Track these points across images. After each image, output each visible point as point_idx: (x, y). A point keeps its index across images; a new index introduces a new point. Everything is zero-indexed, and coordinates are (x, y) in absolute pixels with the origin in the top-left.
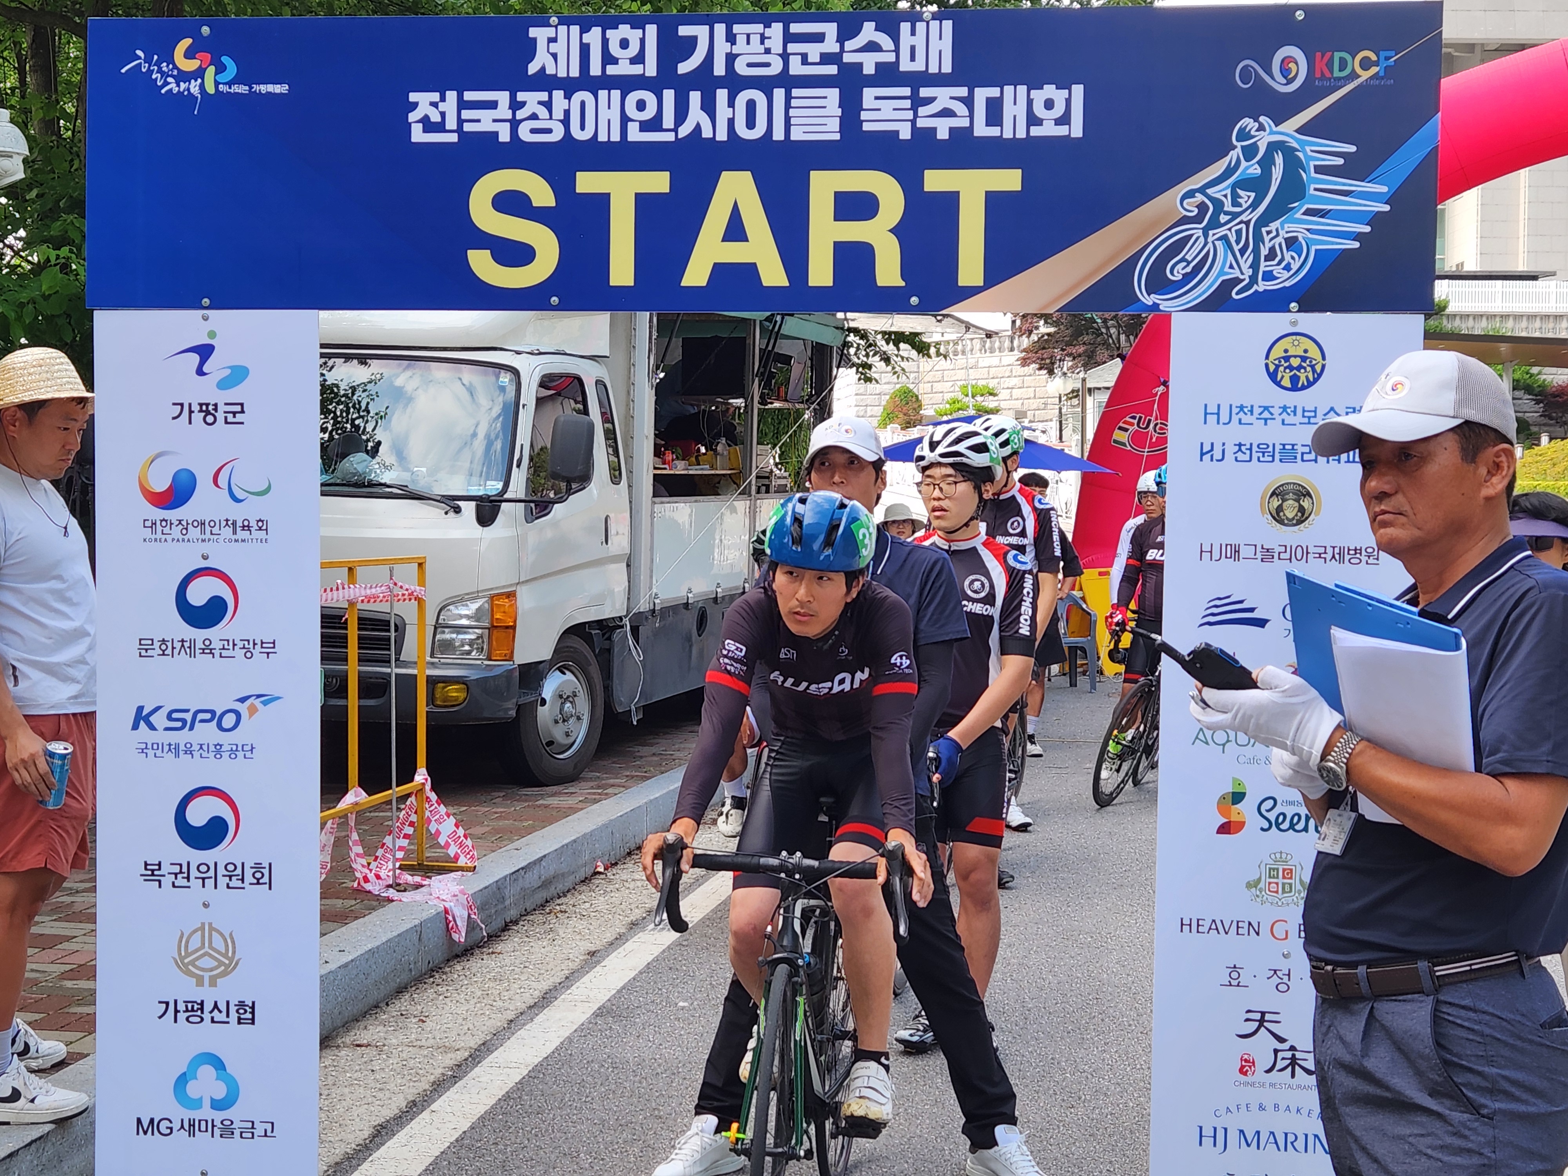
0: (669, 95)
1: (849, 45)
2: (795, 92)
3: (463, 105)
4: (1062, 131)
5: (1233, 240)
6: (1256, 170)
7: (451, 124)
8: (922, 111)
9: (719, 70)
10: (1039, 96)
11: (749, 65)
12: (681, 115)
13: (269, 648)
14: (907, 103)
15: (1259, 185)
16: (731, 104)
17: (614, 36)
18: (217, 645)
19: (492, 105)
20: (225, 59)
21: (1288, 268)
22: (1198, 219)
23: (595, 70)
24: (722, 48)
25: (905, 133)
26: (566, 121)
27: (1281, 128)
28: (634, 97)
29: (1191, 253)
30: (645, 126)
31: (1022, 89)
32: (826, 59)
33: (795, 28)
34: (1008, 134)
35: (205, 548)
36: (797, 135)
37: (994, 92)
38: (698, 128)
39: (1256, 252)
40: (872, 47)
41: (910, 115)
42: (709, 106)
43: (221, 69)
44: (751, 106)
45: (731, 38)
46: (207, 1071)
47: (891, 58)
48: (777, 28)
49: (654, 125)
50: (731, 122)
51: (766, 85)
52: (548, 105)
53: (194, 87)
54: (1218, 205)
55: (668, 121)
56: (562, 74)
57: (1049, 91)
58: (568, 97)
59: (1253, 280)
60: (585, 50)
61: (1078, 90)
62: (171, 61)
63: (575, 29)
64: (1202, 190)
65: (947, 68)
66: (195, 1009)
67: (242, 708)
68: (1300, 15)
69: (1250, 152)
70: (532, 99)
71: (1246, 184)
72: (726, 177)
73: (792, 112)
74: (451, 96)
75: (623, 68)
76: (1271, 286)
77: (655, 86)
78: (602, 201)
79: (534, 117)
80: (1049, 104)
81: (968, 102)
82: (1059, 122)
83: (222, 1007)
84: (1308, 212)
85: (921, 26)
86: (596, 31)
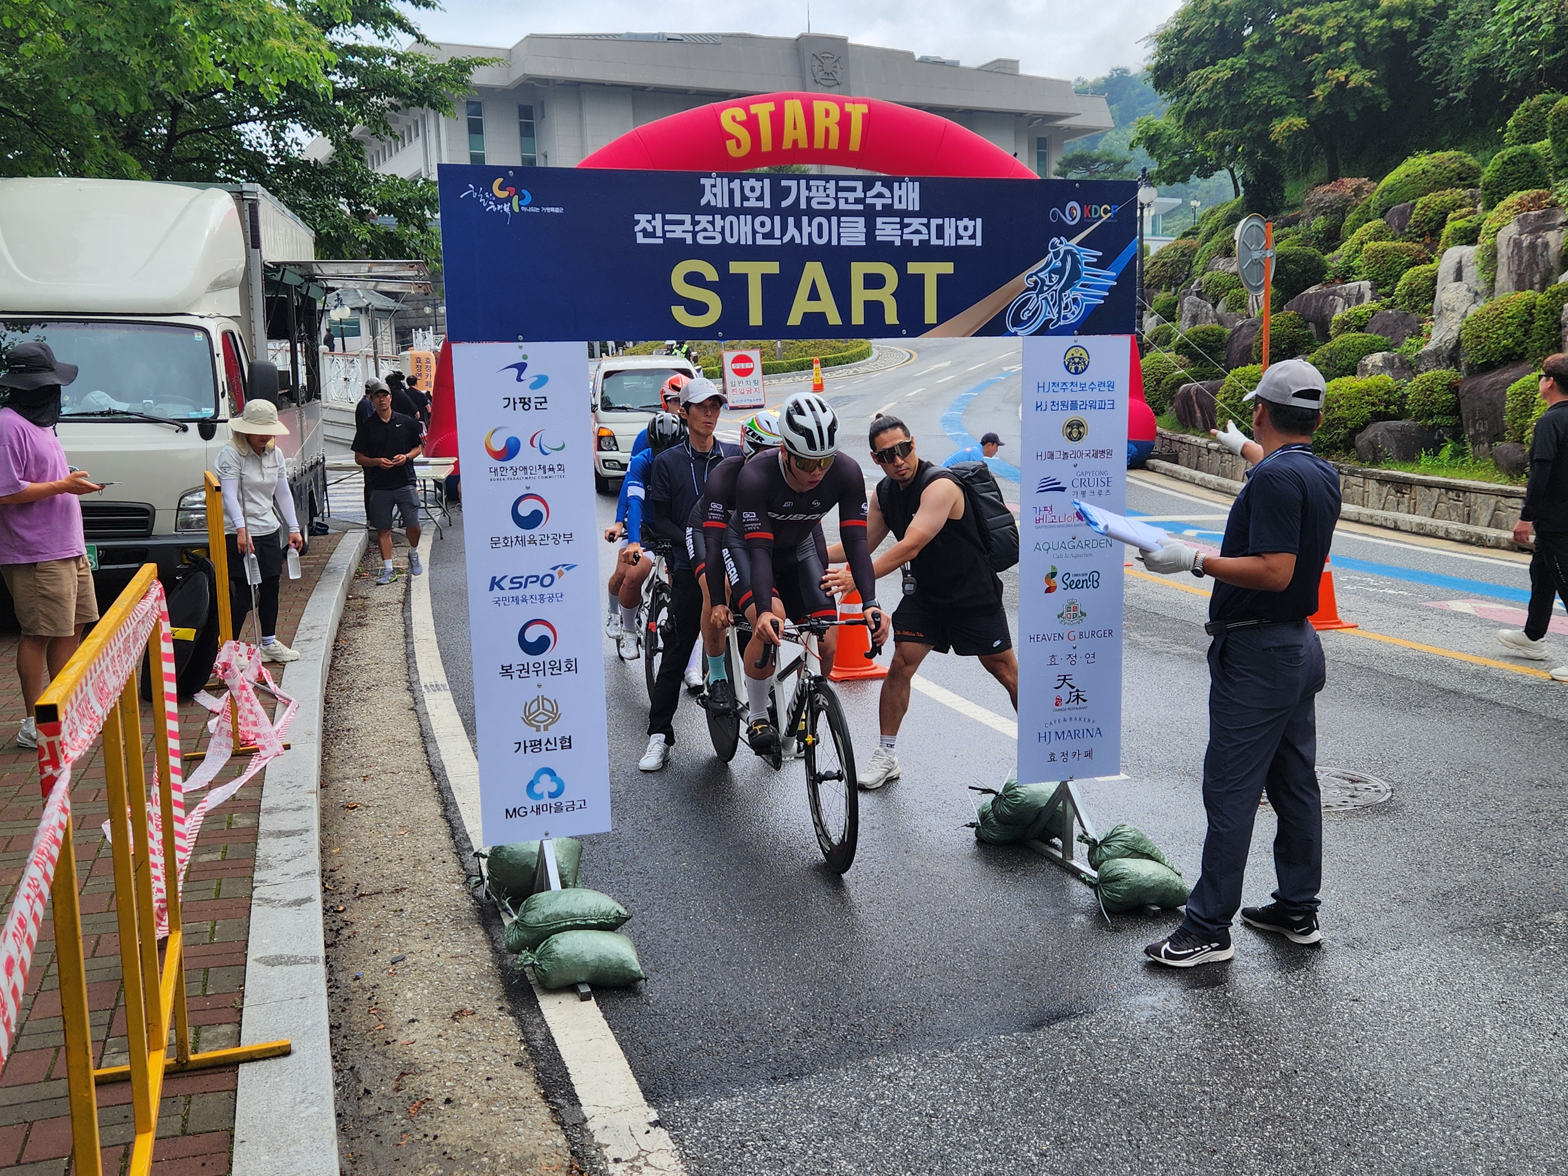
0: (777, 219)
1: (869, 194)
2: (842, 219)
3: (665, 222)
4: (972, 242)
5: (1050, 299)
6: (1059, 264)
7: (659, 233)
8: (906, 230)
9: (803, 206)
10: (961, 224)
11: (819, 203)
12: (784, 231)
13: (568, 538)
14: (898, 226)
15: (1060, 271)
16: (810, 225)
17: (747, 185)
18: (538, 538)
19: (682, 223)
21: (1073, 313)
22: (1034, 289)
23: (737, 204)
24: (804, 193)
25: (898, 243)
26: (722, 233)
27: (1070, 243)
28: (758, 220)
29: (1031, 306)
30: (766, 236)
31: (953, 220)
32: (857, 201)
33: (842, 184)
34: (947, 244)
35: (528, 483)
36: (843, 242)
37: (940, 221)
38: (793, 238)
40: (880, 195)
41: (899, 232)
43: (522, 197)
44: (820, 226)
45: (809, 188)
46: (546, 778)
47: (889, 201)
48: (832, 183)
50: (810, 235)
51: (827, 214)
52: (712, 223)
53: (506, 208)
54: (1043, 281)
55: (777, 234)
56: (719, 205)
57: (966, 221)
59: (1059, 320)
60: (731, 192)
61: (979, 221)
63: (726, 180)
64: (1036, 274)
65: (917, 208)
66: (536, 745)
67: (555, 573)
68: (1078, 185)
69: (1056, 255)
70: (704, 219)
71: (1054, 271)
72: (809, 265)
73: (841, 230)
74: (658, 216)
75: (752, 203)
76: (1067, 322)
77: (770, 213)
78: (743, 279)
79: (705, 230)
80: (966, 228)
81: (928, 226)
82: (970, 238)
83: (552, 741)
84: (1082, 285)
85: (904, 185)
86: (737, 181)
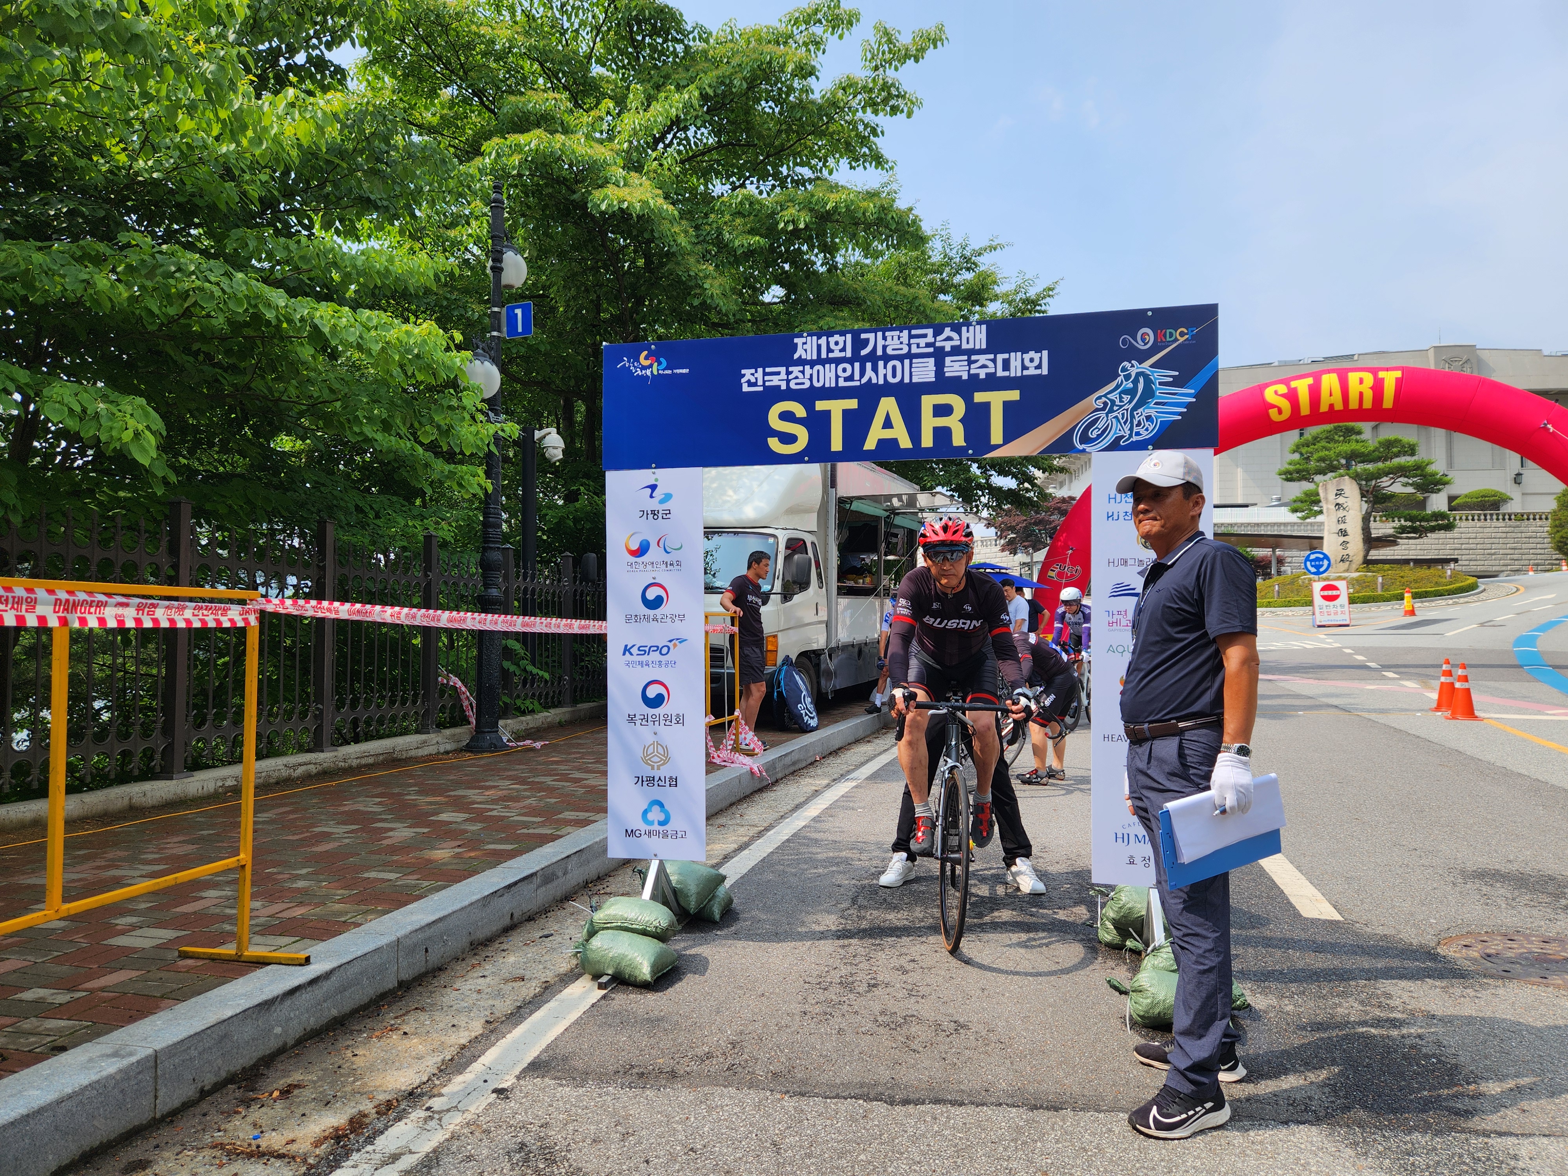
0: (857, 365)
1: (938, 338)
2: (914, 361)
3: (765, 374)
4: (1038, 372)
5: (1120, 417)
6: (1131, 385)
7: (760, 382)
8: (973, 366)
9: (879, 352)
10: (1027, 357)
11: (893, 350)
12: (863, 373)
14: (966, 363)
16: (885, 367)
17: (832, 340)
18: (659, 617)
19: (778, 373)
20: (662, 359)
21: (1147, 430)
22: (1103, 409)
23: (824, 355)
24: (881, 343)
25: (965, 377)
26: (811, 379)
27: (1142, 365)
28: (841, 367)
29: (1100, 424)
30: (846, 379)
31: (1019, 354)
32: (928, 345)
33: (914, 332)
34: (1013, 375)
35: (654, 574)
36: (915, 380)
37: (1006, 356)
38: (870, 379)
39: (1132, 423)
40: (949, 339)
41: (967, 368)
42: (875, 369)
43: (660, 364)
44: (894, 368)
45: (885, 338)
46: (656, 808)
47: (958, 343)
48: (906, 332)
49: (850, 378)
50: (885, 376)
51: (901, 358)
52: (803, 372)
53: (648, 372)
54: (1113, 402)
55: (857, 377)
56: (809, 358)
57: (1032, 354)
58: (812, 368)
59: (1131, 436)
60: (819, 347)
61: (1045, 353)
62: (638, 361)
63: (815, 338)
64: (1105, 396)
65: (984, 346)
66: (651, 780)
67: (671, 645)
68: (1150, 313)
69: (1127, 377)
70: (796, 370)
71: (1125, 392)
72: (884, 400)
73: (913, 370)
74: (760, 370)
75: (837, 354)
76: (1139, 438)
77: (850, 360)
78: (827, 414)
79: (797, 378)
80: (1032, 360)
81: (994, 361)
82: (1037, 368)
83: (663, 779)
84: (1156, 404)
85: (971, 328)
86: (824, 338)
